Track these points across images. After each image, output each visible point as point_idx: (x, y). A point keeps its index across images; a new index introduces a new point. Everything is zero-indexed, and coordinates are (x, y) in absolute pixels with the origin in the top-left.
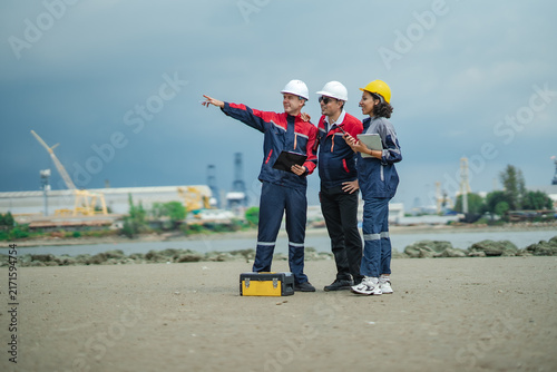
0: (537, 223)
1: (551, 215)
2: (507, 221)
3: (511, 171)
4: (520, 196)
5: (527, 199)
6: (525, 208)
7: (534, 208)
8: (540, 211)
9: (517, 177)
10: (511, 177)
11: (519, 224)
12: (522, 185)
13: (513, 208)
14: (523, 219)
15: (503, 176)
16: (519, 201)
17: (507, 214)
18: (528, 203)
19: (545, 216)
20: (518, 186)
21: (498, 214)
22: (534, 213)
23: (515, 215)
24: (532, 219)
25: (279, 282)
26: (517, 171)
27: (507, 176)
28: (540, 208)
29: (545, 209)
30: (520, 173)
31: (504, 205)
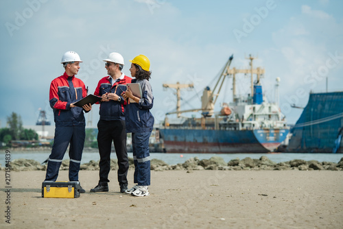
0: (28, 149)
1: (37, 144)
2: (10, 147)
3: (14, 116)
4: (19, 131)
5: (23, 133)
6: (22, 139)
7: (27, 139)
8: (31, 141)
9: (18, 120)
10: (14, 119)
11: (18, 149)
12: (21, 125)
13: (14, 139)
14: (20, 146)
15: (9, 119)
16: (18, 134)
17: (10, 142)
18: (23, 136)
19: (33, 144)
20: (18, 125)
21: (5, 142)
22: (27, 142)
23: (15, 143)
24: (26, 146)
25: (73, 188)
26: (18, 116)
27: (12, 119)
28: (31, 139)
29: (34, 140)
30: (20, 117)
31: (9, 137)
